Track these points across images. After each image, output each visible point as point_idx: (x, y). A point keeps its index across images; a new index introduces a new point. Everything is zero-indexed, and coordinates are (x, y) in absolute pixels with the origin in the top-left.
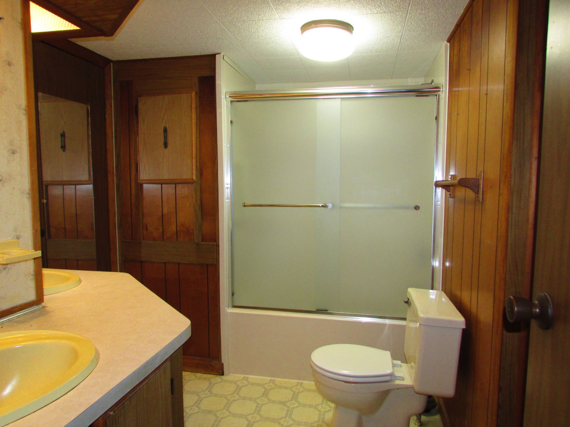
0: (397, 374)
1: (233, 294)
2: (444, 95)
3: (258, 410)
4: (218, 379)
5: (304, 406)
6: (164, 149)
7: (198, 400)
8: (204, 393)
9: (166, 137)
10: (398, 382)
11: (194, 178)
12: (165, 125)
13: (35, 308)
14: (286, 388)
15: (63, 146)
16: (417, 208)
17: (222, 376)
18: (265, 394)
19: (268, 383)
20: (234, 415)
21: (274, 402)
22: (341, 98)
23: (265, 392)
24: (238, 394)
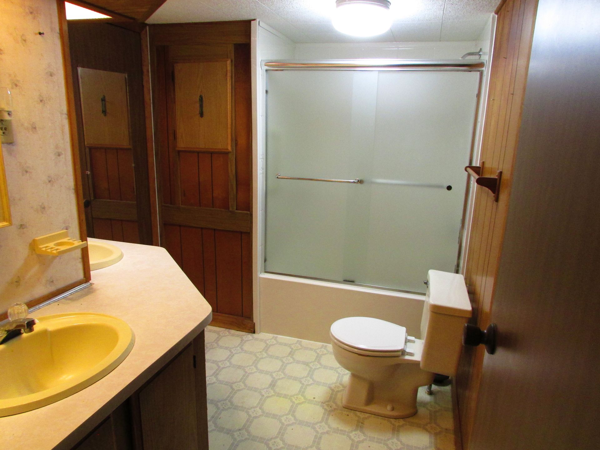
0: (408, 350)
1: (265, 261)
2: (487, 71)
3: (282, 369)
4: (250, 336)
5: (325, 367)
6: (200, 118)
7: (230, 355)
8: (236, 349)
9: (201, 106)
10: (407, 357)
11: (230, 148)
12: (201, 94)
13: (84, 285)
14: (311, 349)
15: (104, 110)
16: (449, 188)
17: (254, 334)
18: (291, 354)
19: (296, 344)
20: (261, 372)
21: (298, 362)
22: (379, 71)
23: (291, 352)
24: (266, 352)
